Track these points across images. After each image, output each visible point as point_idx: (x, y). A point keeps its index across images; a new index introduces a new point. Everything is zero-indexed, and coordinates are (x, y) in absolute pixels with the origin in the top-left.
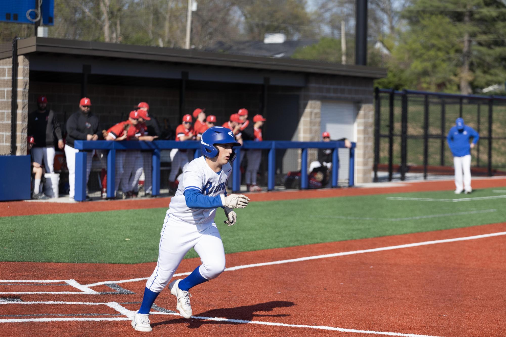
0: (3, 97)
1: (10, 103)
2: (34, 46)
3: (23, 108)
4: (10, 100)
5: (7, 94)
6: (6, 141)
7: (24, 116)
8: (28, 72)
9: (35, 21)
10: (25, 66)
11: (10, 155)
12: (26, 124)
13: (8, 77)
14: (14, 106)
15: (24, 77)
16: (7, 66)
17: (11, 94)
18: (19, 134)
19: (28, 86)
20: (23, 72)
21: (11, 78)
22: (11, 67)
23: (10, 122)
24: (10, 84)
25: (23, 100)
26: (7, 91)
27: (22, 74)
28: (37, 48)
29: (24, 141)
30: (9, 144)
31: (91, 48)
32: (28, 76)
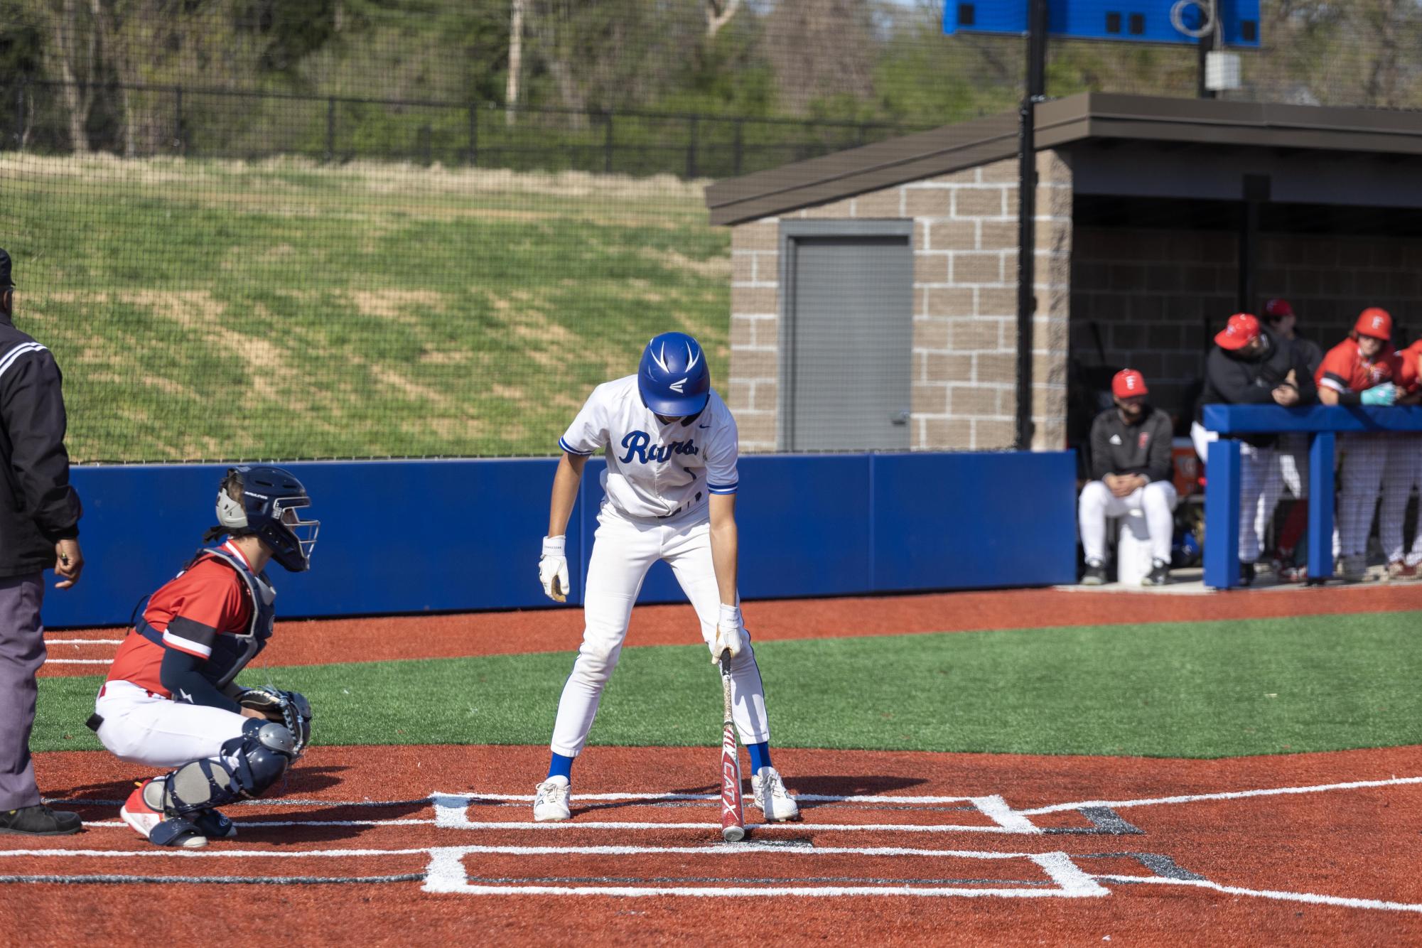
0: (995, 276)
1: (1014, 294)
2: (1082, 120)
3: (1053, 308)
4: (1014, 285)
5: (1007, 267)
6: (1004, 409)
7: (1056, 333)
8: (1069, 200)
9: (1196, 34)
10: (1058, 180)
11: (1013, 451)
12: (1062, 355)
13: (1008, 216)
14: (1027, 304)
15: (1055, 214)
16: (1005, 181)
17: (1015, 267)
18: (1039, 385)
19: (1067, 244)
20: (1053, 200)
21: (1015, 218)
22: (1015, 184)
23: (1013, 351)
24: (1014, 235)
25: (1052, 284)
26: (1008, 259)
27: (1049, 205)
28: (1092, 128)
29: (1055, 408)
30: (1010, 418)
31: (1265, 123)
32: (1068, 211)
